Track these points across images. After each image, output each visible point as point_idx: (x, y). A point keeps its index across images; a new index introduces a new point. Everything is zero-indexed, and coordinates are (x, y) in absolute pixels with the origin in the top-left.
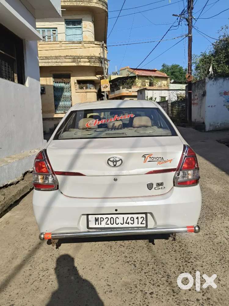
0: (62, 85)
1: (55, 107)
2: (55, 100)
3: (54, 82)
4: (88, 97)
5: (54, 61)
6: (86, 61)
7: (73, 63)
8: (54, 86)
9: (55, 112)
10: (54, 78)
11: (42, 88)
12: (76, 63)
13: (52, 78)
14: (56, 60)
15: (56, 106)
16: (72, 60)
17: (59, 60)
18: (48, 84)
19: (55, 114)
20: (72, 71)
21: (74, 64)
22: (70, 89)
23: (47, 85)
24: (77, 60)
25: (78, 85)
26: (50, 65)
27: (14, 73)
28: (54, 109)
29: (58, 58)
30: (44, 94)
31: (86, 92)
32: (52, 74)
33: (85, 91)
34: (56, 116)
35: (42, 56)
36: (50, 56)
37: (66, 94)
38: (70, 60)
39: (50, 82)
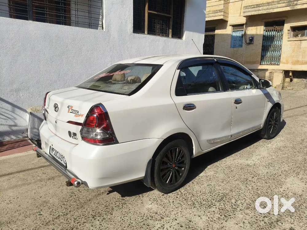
0: (273, 33)
1: (261, 58)
2: (262, 50)
3: (264, 30)
4: (302, 47)
5: (265, 8)
6: (304, 3)
7: (288, 7)
8: (263, 35)
9: (261, 63)
10: (266, 26)
11: (250, 38)
12: (291, 7)
13: (263, 26)
14: (267, 7)
15: (263, 57)
16: (286, 4)
17: (270, 7)
18: (258, 33)
19: (260, 65)
20: (287, 17)
21: (288, 9)
22: (281, 38)
23: (257, 35)
24: (292, 3)
25: (292, 32)
26: (260, 12)
27: (169, 29)
28: (260, 60)
29: (270, 4)
30: (252, 44)
31: (301, 40)
32: (263, 22)
33: (300, 38)
34: (260, 67)
35: (254, 4)
36: (262, 3)
37: (276, 43)
38: (284, 5)
39: (260, 31)
